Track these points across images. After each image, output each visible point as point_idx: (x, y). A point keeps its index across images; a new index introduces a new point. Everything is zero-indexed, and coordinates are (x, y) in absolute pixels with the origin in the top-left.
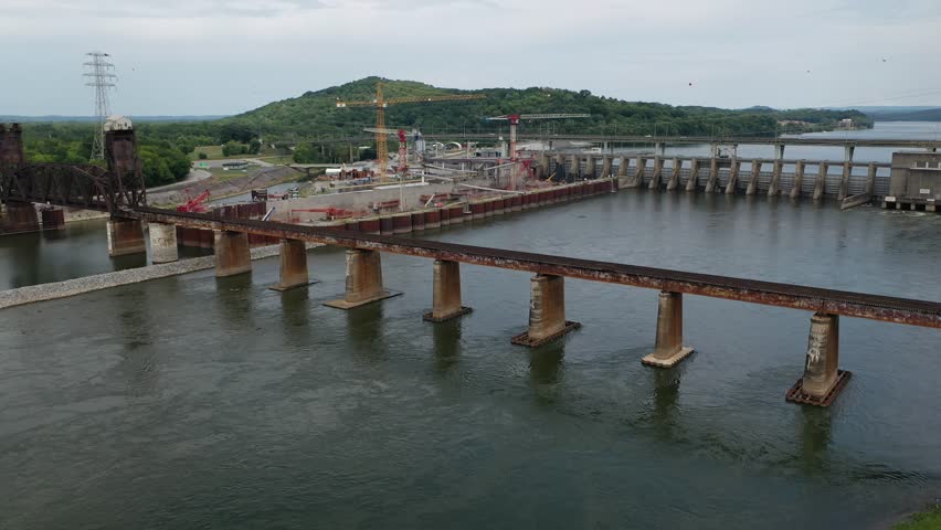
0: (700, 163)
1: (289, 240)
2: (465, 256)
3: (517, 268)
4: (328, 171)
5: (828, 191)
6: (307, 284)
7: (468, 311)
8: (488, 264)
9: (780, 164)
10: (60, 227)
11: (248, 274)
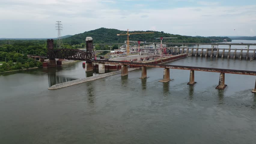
0: (208, 50)
1: (144, 67)
2: (199, 69)
3: (215, 72)
4: (111, 52)
5: (243, 56)
6: (146, 78)
7: (196, 83)
8: (206, 71)
9: (230, 49)
10: (61, 65)
11: (127, 75)
